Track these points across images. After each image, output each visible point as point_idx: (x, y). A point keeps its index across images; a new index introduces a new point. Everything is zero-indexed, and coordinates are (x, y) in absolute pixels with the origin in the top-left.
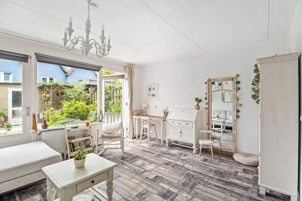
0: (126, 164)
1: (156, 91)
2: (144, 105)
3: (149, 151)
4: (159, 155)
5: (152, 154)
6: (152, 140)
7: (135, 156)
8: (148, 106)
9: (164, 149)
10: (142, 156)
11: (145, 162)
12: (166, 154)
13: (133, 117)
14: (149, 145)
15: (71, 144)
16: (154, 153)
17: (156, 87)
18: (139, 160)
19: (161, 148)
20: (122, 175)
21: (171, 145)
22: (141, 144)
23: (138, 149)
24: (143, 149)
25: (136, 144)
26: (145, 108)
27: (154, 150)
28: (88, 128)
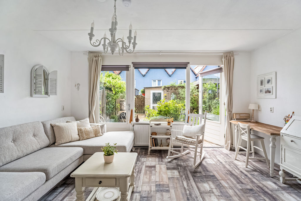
0: (189, 180)
1: (272, 84)
2: (252, 107)
3: (239, 176)
4: (251, 190)
5: (238, 183)
6: (261, 161)
7: (212, 174)
8: (259, 107)
9: (270, 184)
10: (219, 178)
11: (214, 190)
12: (265, 195)
13: (232, 122)
14: (248, 166)
15: (153, 139)
16: (242, 183)
17: (272, 78)
18: (210, 183)
19: (265, 180)
20: (172, 191)
21: (294, 182)
22: (236, 162)
23: (225, 167)
24: (231, 170)
25: (228, 159)
26: (253, 110)
27: (249, 178)
28: (169, 126)
